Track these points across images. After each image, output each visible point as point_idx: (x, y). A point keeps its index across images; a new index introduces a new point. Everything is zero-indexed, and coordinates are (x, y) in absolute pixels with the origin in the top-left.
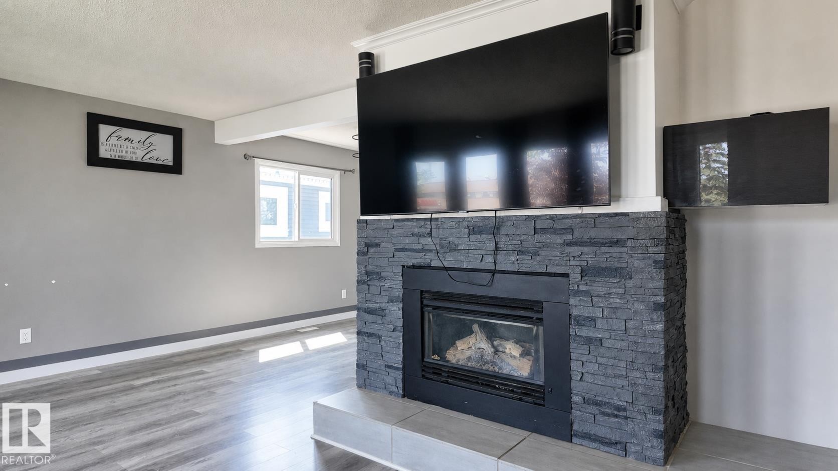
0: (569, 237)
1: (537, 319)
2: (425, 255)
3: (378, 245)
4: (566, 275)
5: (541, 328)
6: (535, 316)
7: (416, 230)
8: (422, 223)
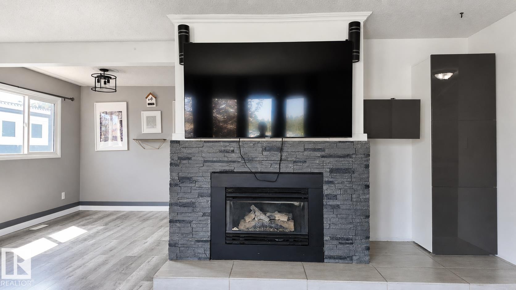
0: (323, 153)
1: (305, 198)
2: (230, 164)
3: (189, 159)
4: (321, 174)
5: (306, 203)
6: (303, 196)
7: (223, 149)
8: (227, 144)
